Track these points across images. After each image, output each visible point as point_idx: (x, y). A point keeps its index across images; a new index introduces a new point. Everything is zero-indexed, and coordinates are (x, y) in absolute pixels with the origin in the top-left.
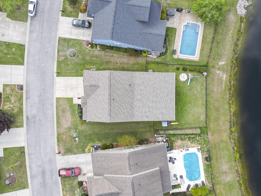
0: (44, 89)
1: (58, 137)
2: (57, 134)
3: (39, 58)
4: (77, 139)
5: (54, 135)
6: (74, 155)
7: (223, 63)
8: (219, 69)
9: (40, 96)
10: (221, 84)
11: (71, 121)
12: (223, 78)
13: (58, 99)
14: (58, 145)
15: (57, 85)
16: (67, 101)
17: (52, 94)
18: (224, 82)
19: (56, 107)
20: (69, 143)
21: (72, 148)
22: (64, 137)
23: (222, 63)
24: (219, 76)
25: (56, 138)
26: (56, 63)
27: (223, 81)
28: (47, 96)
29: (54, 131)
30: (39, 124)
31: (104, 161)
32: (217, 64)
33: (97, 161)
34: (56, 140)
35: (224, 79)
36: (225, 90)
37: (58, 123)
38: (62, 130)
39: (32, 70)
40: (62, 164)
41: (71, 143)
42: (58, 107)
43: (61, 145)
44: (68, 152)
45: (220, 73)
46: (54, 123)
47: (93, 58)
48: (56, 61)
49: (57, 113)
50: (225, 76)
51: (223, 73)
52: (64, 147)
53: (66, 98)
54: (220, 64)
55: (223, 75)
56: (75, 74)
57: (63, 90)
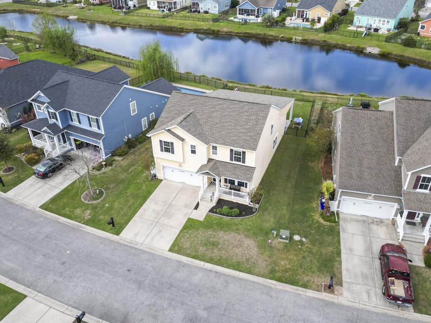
0: (129, 270)
1: (280, 280)
2: (271, 279)
3: (44, 255)
4: (297, 238)
5: (270, 287)
6: (343, 256)
9: (140, 284)
11: (243, 236)
13: (176, 248)
14: (305, 286)
15: (139, 239)
16: (190, 231)
17: (153, 256)
19: (194, 257)
20: (304, 257)
21: (321, 254)
22: (282, 263)
25: (281, 286)
26: (88, 227)
28: (151, 269)
29: (259, 284)
30: (223, 315)
31: (360, 160)
33: (360, 178)
34: (289, 288)
37: (237, 267)
38: (262, 264)
39: (55, 281)
40: (368, 293)
41: (304, 252)
42: (193, 254)
43: (306, 279)
44: (332, 267)
46: (233, 277)
47: (130, 170)
48: (84, 226)
49: (211, 261)
52: (313, 272)
53: (181, 231)
56: (139, 201)
57: (160, 232)
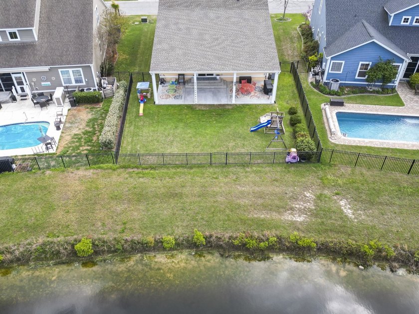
7: (349, 212)
8: (319, 197)
10: (265, 207)
12: (291, 214)
18: (275, 216)
23: (346, 207)
24: (294, 198)
27: (279, 213)
32: (337, 194)
35: (288, 217)
36: (243, 222)
45: (308, 201)
50: (300, 219)
51: (311, 210)
54: (342, 203)
55: (302, 211)
